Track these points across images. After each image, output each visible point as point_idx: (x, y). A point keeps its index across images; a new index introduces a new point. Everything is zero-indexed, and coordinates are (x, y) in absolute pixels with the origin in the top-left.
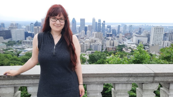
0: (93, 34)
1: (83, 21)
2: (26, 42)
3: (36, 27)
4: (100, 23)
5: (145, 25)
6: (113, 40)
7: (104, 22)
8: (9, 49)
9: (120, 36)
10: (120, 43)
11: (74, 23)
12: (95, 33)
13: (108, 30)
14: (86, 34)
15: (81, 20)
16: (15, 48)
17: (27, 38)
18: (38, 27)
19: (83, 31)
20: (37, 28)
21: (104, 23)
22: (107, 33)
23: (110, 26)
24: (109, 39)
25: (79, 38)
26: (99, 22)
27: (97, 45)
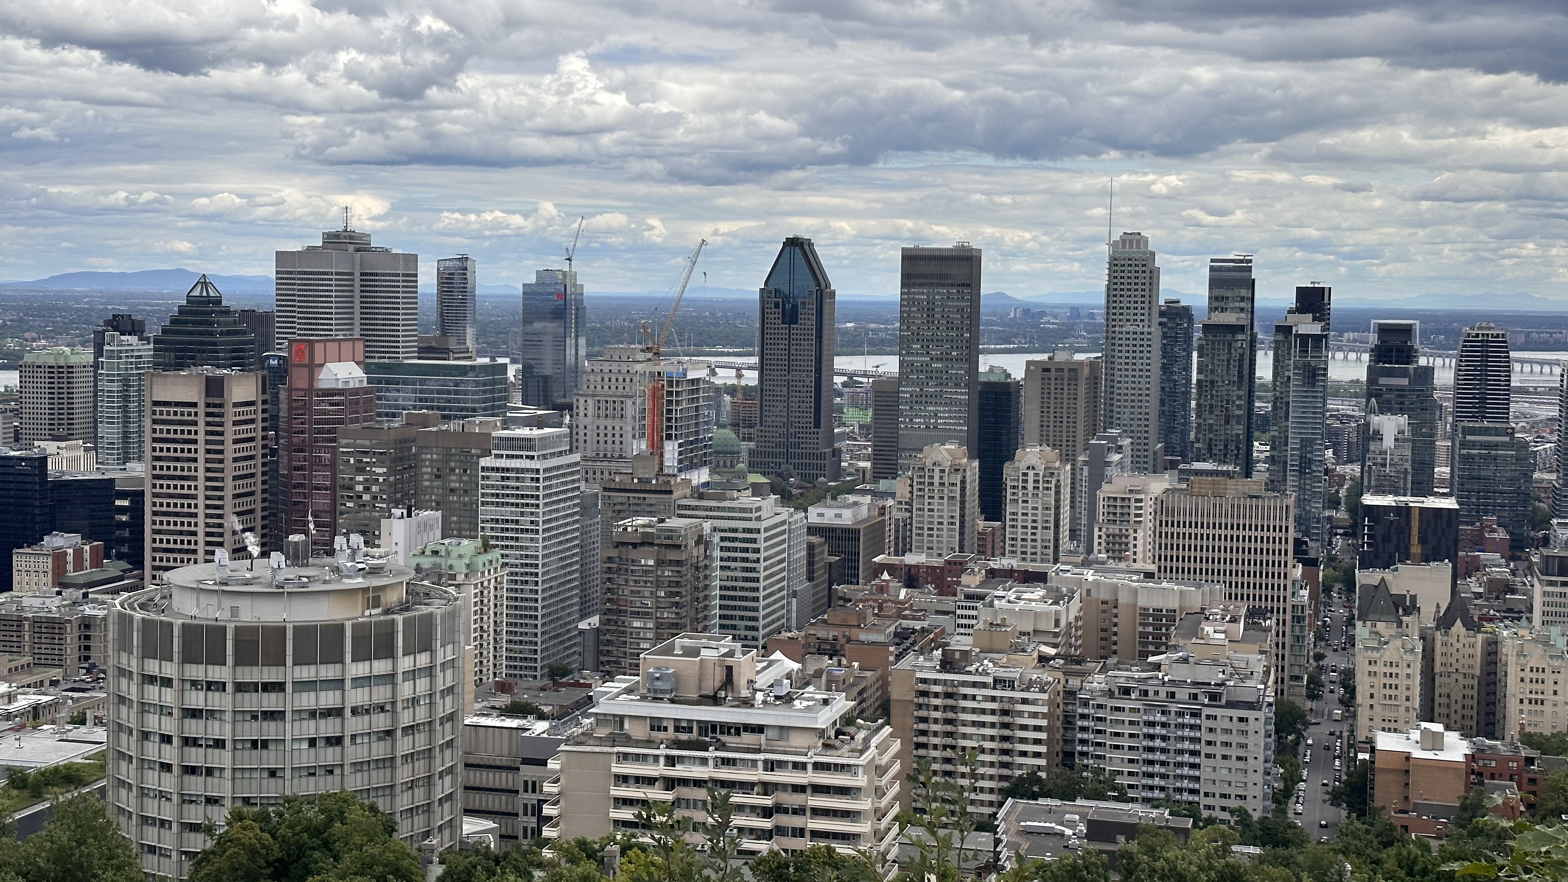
0: (1120, 509)
1: (939, 284)
3: (184, 388)
4: (1232, 330)
7: (1312, 299)
12: (1160, 483)
14: (993, 506)
17: (20, 559)
18: (214, 388)
19: (951, 456)
20: (195, 394)
22: (1369, 500)
23: (1421, 374)
24: (1403, 606)
27: (1182, 694)
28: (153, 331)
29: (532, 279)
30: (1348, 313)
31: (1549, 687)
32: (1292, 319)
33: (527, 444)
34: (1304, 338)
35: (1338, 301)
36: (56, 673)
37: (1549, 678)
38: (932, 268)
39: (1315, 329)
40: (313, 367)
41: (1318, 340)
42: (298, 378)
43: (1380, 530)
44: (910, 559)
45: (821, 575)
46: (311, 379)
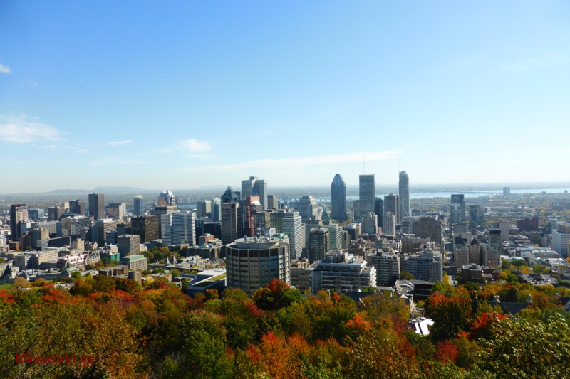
1: (367, 181)
2: (199, 251)
6: (477, 244)
11: (337, 189)
13: (456, 209)
14: (380, 223)
15: (361, 182)
16: (169, 269)
17: (200, 238)
18: (233, 206)
19: (372, 214)
20: (229, 207)
23: (462, 196)
25: (359, 237)
28: (220, 196)
31: (494, 256)
33: (292, 215)
38: (365, 179)
46: (250, 203)
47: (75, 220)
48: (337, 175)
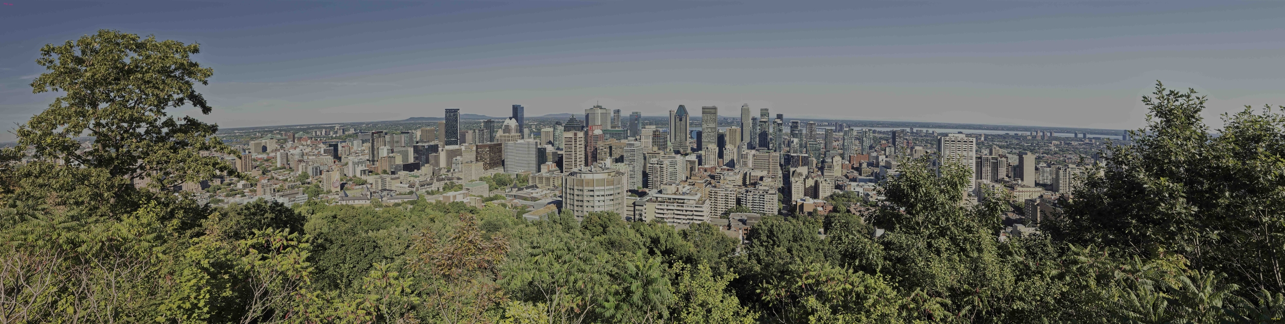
0: (745, 157)
2: (541, 178)
3: (570, 134)
4: (765, 122)
5: (912, 129)
6: (813, 178)
7: (780, 116)
8: (496, 198)
9: (834, 163)
10: (838, 187)
11: (681, 120)
12: (753, 152)
13: (794, 143)
14: (721, 155)
15: (703, 113)
16: (510, 196)
17: (542, 166)
18: (575, 135)
19: (714, 147)
20: (572, 136)
21: (779, 121)
22: (792, 154)
24: (800, 174)
26: (762, 115)
27: (761, 192)
28: (564, 125)
29: (631, 113)
30: (786, 119)
31: (827, 189)
32: (776, 120)
33: (633, 145)
34: (779, 124)
35: (784, 117)
36: (549, 187)
37: (827, 187)
38: (708, 110)
39: (781, 122)
40: (593, 131)
41: (781, 124)
42: (590, 133)
43: (794, 160)
44: (706, 166)
45: (689, 169)
46: (593, 133)
47: (424, 146)
48: (681, 106)
